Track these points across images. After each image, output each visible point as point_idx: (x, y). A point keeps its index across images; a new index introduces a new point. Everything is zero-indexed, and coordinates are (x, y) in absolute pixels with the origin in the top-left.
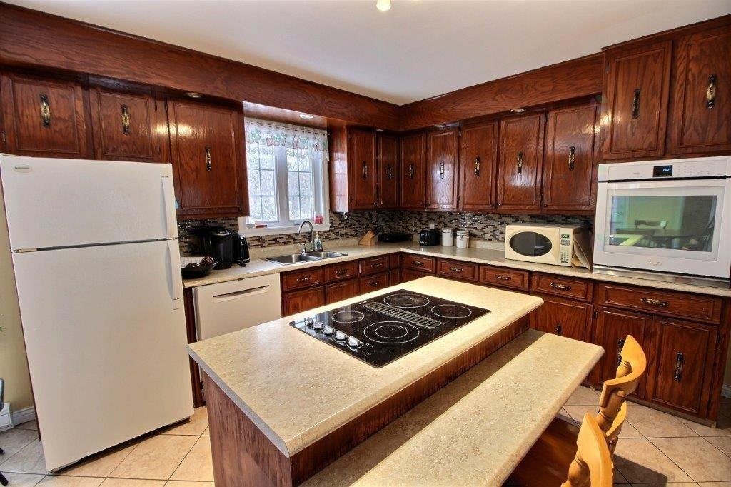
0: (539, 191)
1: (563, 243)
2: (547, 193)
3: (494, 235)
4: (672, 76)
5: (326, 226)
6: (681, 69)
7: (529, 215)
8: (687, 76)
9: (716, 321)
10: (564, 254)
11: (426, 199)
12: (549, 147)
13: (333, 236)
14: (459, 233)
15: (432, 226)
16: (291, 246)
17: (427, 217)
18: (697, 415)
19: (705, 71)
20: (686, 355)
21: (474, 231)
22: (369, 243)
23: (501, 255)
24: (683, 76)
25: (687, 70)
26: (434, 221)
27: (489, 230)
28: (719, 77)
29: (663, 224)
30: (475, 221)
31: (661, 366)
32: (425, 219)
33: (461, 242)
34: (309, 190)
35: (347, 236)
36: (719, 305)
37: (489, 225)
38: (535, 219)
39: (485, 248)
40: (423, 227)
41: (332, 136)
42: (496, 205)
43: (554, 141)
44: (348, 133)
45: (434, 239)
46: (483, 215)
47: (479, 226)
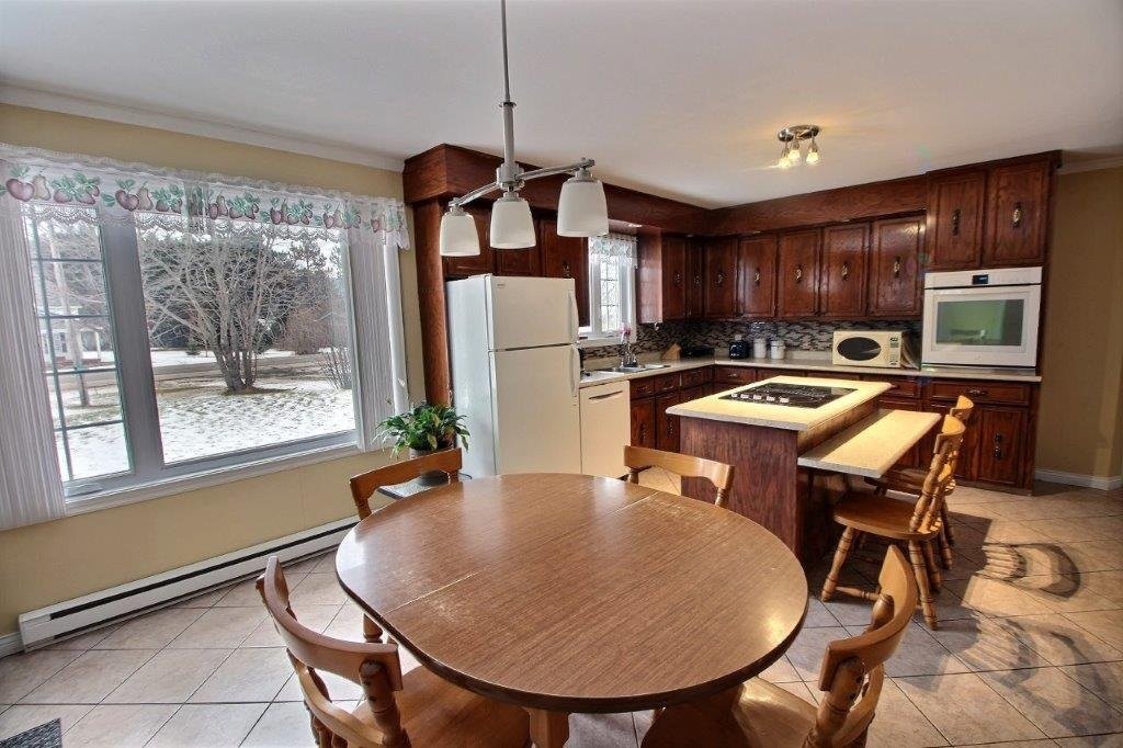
0: (865, 297)
1: (892, 346)
2: (873, 301)
3: (812, 343)
4: (986, 201)
5: (633, 339)
6: (992, 196)
7: (851, 322)
8: (997, 202)
9: (1027, 403)
10: (893, 357)
13: (638, 349)
14: (774, 343)
15: (738, 338)
16: (606, 359)
17: (732, 328)
18: (1015, 486)
19: (1012, 198)
20: (1004, 435)
21: (790, 341)
22: (675, 358)
23: (829, 362)
24: (994, 202)
25: (998, 197)
26: (741, 332)
27: (806, 339)
28: (1024, 204)
29: (983, 333)
30: (790, 331)
31: (983, 449)
32: (729, 331)
33: (777, 352)
34: (616, 299)
35: (650, 349)
36: (1028, 388)
37: (806, 334)
38: (855, 325)
39: (802, 359)
40: (728, 339)
41: (643, 242)
42: (819, 313)
43: (880, 250)
44: (663, 240)
45: (746, 351)
46: (798, 324)
47: (795, 336)
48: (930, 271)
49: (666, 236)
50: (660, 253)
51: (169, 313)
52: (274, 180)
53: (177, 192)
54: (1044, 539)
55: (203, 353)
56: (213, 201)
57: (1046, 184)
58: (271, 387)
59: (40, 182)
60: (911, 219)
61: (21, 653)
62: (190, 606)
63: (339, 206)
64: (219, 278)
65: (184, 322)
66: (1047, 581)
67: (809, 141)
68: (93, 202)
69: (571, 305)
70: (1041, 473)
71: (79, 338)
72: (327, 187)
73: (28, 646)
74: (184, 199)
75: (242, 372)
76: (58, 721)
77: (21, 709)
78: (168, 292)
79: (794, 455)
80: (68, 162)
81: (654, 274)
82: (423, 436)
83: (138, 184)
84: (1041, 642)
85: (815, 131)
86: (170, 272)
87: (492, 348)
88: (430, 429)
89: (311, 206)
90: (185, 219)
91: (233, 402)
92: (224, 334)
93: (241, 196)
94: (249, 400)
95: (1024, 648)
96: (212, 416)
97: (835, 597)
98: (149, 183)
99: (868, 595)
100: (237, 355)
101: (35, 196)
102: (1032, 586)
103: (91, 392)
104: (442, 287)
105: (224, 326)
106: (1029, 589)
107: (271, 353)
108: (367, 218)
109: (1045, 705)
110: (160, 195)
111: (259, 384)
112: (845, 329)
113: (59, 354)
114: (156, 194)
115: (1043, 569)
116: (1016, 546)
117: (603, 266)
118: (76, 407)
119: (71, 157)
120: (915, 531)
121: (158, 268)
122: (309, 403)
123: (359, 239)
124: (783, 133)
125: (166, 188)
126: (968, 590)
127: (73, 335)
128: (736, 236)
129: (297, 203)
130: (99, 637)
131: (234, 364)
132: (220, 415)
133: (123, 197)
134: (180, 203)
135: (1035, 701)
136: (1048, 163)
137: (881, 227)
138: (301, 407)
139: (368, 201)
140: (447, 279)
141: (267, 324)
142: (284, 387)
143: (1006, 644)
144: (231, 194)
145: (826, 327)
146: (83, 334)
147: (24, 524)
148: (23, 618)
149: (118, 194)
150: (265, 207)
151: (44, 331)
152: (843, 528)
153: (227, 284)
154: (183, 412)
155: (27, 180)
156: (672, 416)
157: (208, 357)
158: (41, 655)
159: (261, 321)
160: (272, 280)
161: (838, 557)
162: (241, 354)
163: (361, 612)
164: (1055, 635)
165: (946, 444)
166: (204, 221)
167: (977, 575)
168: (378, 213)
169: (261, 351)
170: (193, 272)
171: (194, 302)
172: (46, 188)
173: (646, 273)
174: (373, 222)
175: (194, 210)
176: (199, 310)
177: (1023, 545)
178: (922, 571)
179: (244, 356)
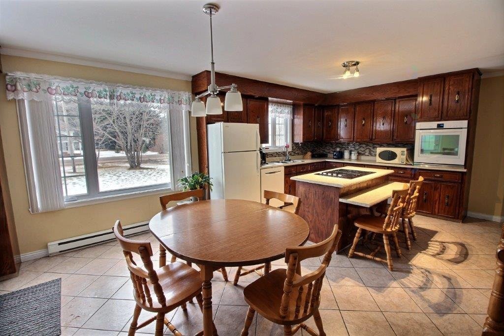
0: (392, 133)
1: (402, 154)
2: (395, 134)
4: (444, 91)
5: (290, 149)
6: (447, 88)
7: (387, 143)
8: (449, 91)
9: (460, 181)
10: (402, 159)
11: (337, 137)
12: (397, 108)
13: (292, 154)
14: (353, 152)
15: (338, 149)
16: (277, 158)
17: (336, 145)
18: (454, 218)
19: (455, 89)
20: (450, 195)
21: (360, 152)
22: (309, 158)
23: (375, 161)
24: (447, 91)
25: (449, 89)
26: (339, 147)
27: (368, 151)
28: (460, 92)
30: (360, 147)
31: (441, 201)
32: (334, 146)
33: (354, 156)
34: (283, 132)
35: (298, 154)
36: (461, 175)
37: (367, 149)
38: (389, 145)
39: (365, 159)
40: (334, 150)
41: (295, 108)
42: (371, 139)
43: (399, 111)
44: (303, 108)
45: (341, 156)
46: (365, 144)
47: (363, 149)
48: (419, 122)
49: (305, 105)
50: (302, 113)
51: (108, 136)
52: (141, 86)
53: (106, 91)
54: (459, 241)
55: (121, 152)
56: (119, 94)
57: (471, 83)
58: (148, 167)
59: (58, 88)
60: (412, 98)
61: (48, 257)
62: (107, 244)
63: (166, 95)
64: (128, 120)
65: (113, 139)
66: (451, 257)
67: (355, 67)
68: (76, 95)
69: (257, 134)
70: (470, 214)
71: (73, 145)
72: (161, 88)
73: (50, 254)
74: (108, 93)
75: (136, 160)
76: (60, 279)
77: (48, 274)
78: (108, 126)
79: (338, 197)
80: (68, 81)
81: (299, 121)
82: (194, 186)
83: (92, 88)
84: (436, 279)
85: (357, 63)
86: (108, 118)
87: (223, 151)
88: (197, 182)
89: (155, 95)
90: (108, 101)
91: (131, 172)
92: (129, 144)
93: (129, 92)
94: (137, 172)
95: (428, 280)
96: (123, 178)
97: (354, 256)
98: (96, 88)
99: (366, 256)
100: (134, 153)
101: (56, 93)
102: (444, 258)
103: (77, 167)
104: (205, 127)
105: (129, 141)
106: (442, 259)
107: (149, 153)
108: (176, 99)
109: (428, 301)
110: (100, 92)
111: (142, 166)
112: (384, 147)
113: (64, 151)
114: (98, 92)
115: (453, 251)
116: (443, 242)
117: (277, 118)
118: (72, 173)
119: (68, 79)
120: (385, 230)
121: (104, 116)
122: (161, 174)
123: (173, 108)
124: (344, 64)
125: (102, 89)
126: (414, 258)
127: (71, 143)
128: (336, 106)
129: (150, 94)
130: (74, 253)
131: (133, 157)
132: (126, 177)
133: (86, 94)
134: (107, 95)
135: (424, 300)
136: (472, 74)
137: (399, 101)
138: (158, 175)
139: (177, 93)
140: (208, 123)
141: (147, 140)
142: (153, 167)
143: (422, 279)
144: (125, 91)
145: (375, 145)
146: (75, 143)
147: (50, 210)
148: (49, 244)
149: (85, 92)
150: (137, 96)
151: (59, 142)
152: (358, 228)
153: (131, 124)
154: (112, 176)
155: (54, 88)
156: (292, 180)
157: (122, 154)
158: (55, 257)
159: (145, 139)
160: (148, 122)
161: (355, 240)
162: (136, 153)
163: (159, 243)
164: (444, 277)
165: (396, 194)
166: (115, 101)
167: (421, 253)
168: (181, 98)
169: (144, 151)
170: (118, 118)
171: (117, 131)
172: (60, 90)
173: (296, 121)
174: (178, 101)
175: (111, 97)
176: (120, 134)
177: (447, 242)
178: (388, 246)
179: (137, 153)
